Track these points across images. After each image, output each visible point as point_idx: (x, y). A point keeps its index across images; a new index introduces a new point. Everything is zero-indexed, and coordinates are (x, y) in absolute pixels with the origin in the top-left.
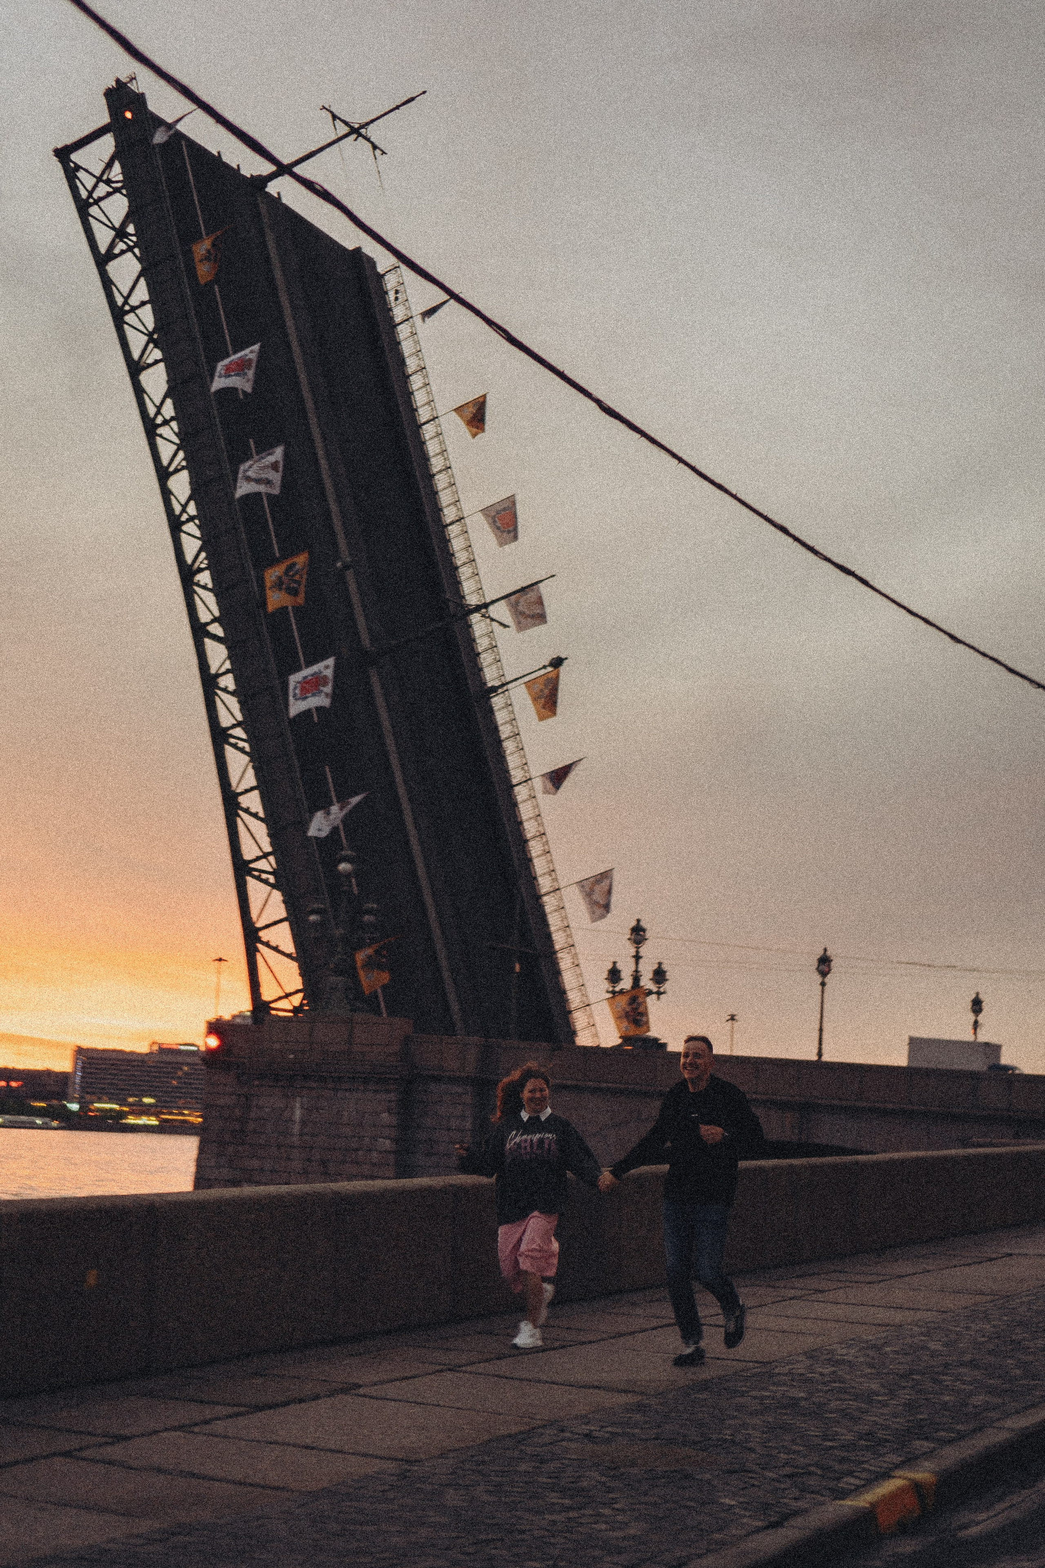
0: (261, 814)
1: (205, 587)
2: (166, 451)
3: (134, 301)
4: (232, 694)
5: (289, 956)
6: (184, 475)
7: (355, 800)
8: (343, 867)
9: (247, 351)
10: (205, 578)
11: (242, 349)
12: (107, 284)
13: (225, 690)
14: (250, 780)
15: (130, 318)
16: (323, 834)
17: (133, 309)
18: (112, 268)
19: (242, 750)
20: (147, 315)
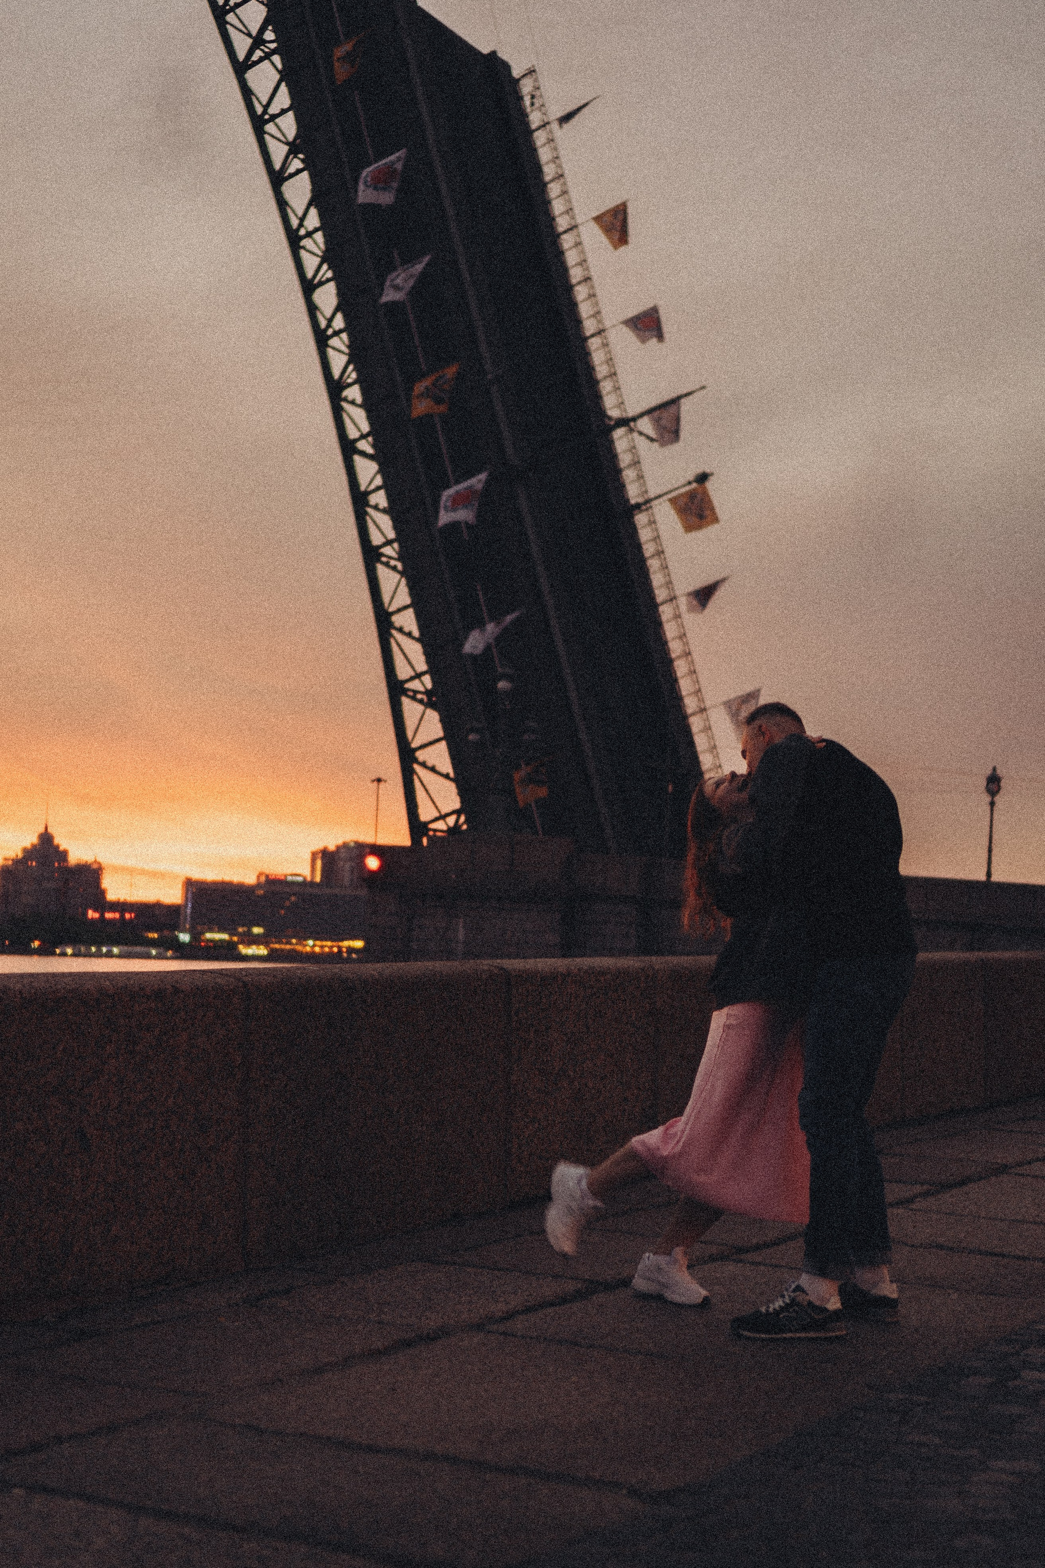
0: (416, 633)
1: (353, 402)
2: (310, 263)
3: (274, 109)
4: (384, 511)
5: (447, 776)
6: (331, 287)
7: (509, 618)
8: (502, 685)
9: (392, 158)
10: (354, 393)
11: (386, 156)
12: (247, 93)
13: (376, 507)
14: (403, 597)
15: (270, 128)
16: (478, 652)
17: (273, 117)
18: (251, 76)
19: (394, 568)
20: (289, 125)
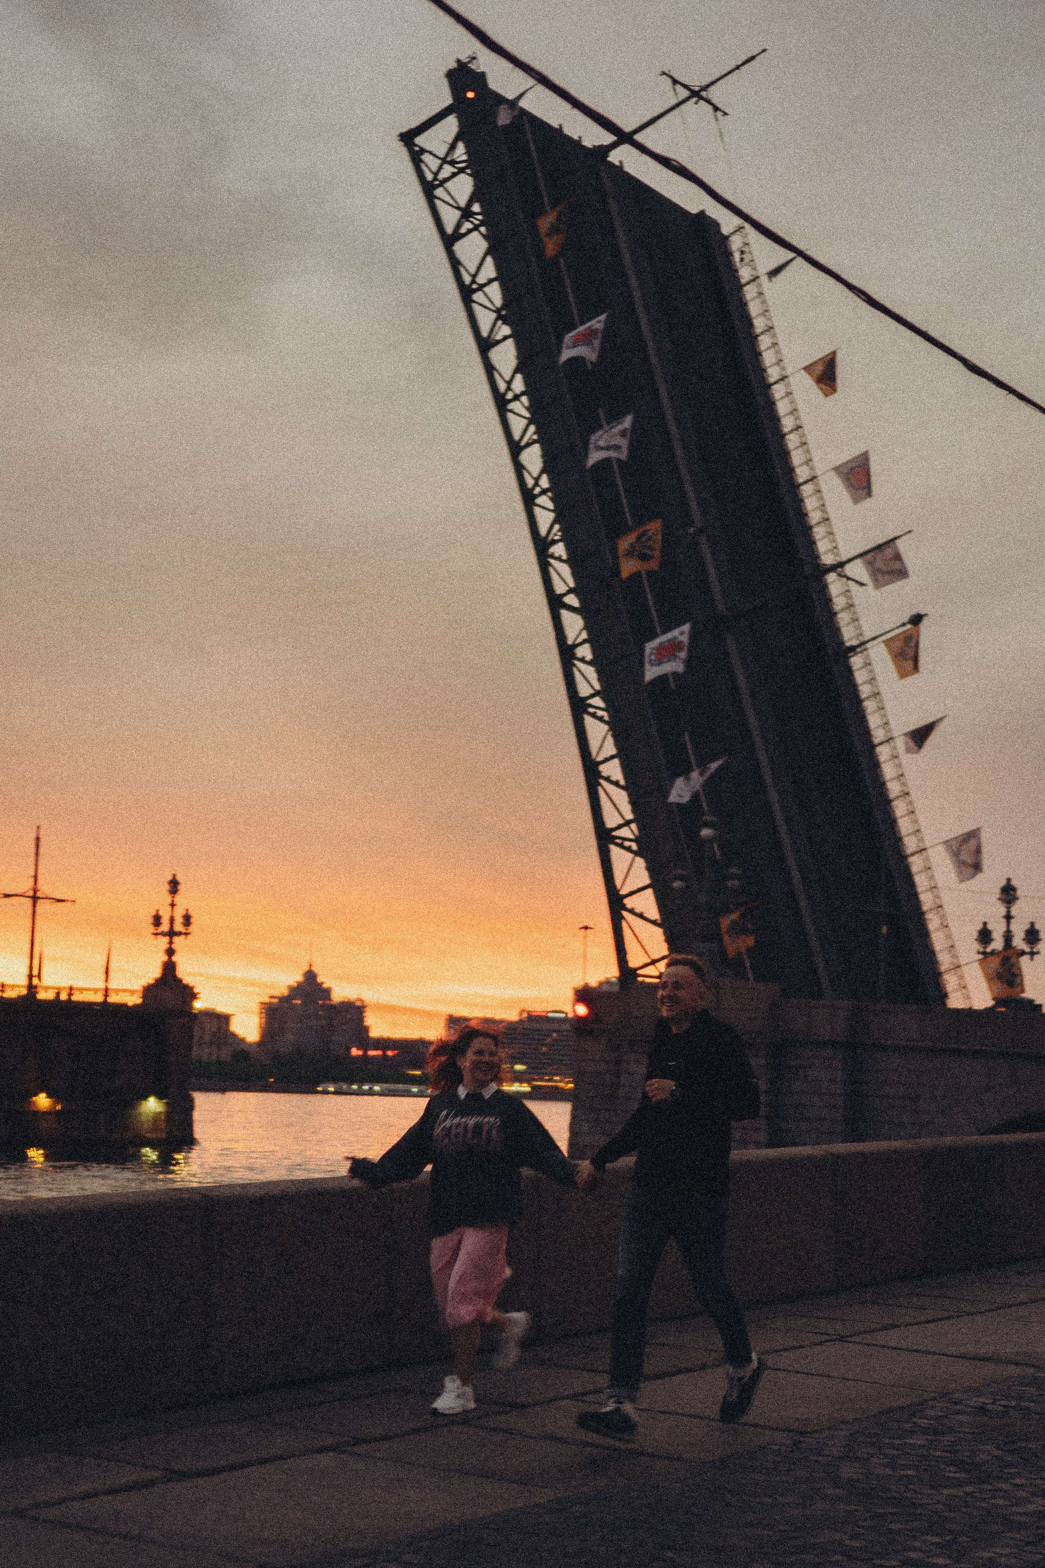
0: (622, 782)
1: (559, 559)
2: (517, 425)
3: (481, 279)
4: (590, 664)
5: (654, 922)
6: (536, 449)
7: (714, 766)
8: (706, 832)
9: (593, 322)
10: (559, 549)
11: (589, 320)
12: (455, 264)
13: (582, 660)
14: (610, 748)
15: (478, 297)
16: (686, 799)
17: (481, 287)
18: (459, 248)
19: (601, 719)
20: (495, 293)
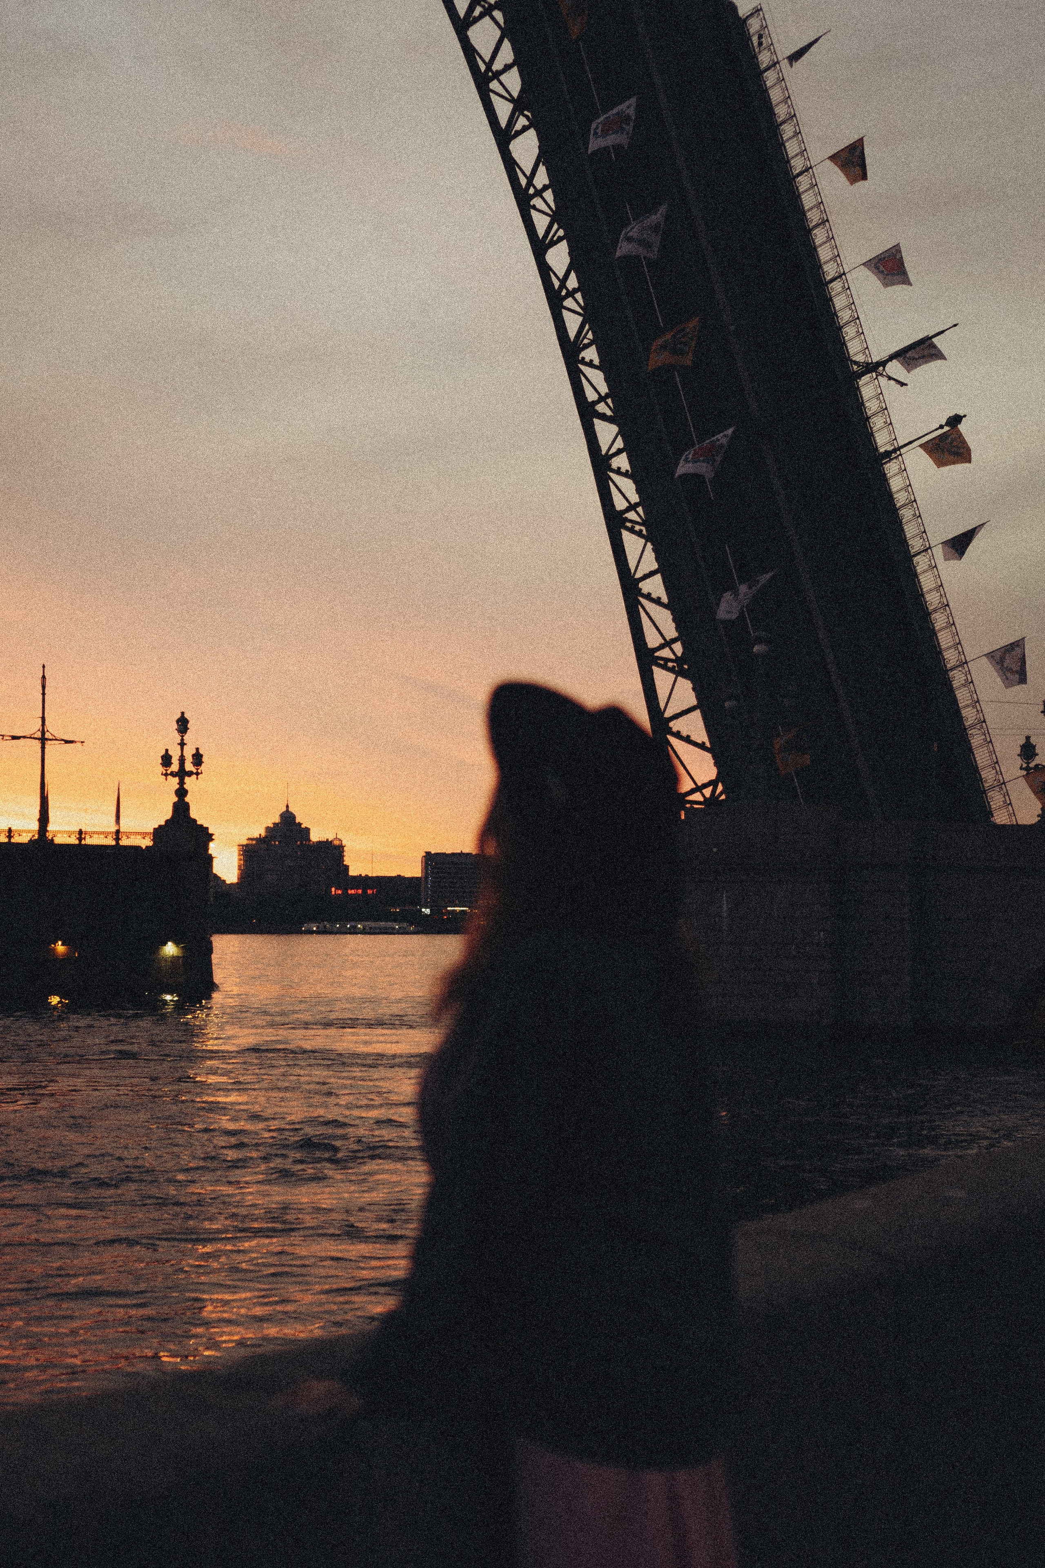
0: (665, 599)
1: (590, 364)
2: (541, 222)
3: (497, 66)
4: (626, 475)
5: (702, 746)
6: (563, 246)
7: (763, 579)
9: (624, 105)
10: (591, 354)
11: (619, 104)
12: (469, 52)
13: (618, 472)
15: (494, 85)
16: (733, 616)
17: (497, 75)
18: (473, 33)
19: (639, 534)
20: (513, 81)
